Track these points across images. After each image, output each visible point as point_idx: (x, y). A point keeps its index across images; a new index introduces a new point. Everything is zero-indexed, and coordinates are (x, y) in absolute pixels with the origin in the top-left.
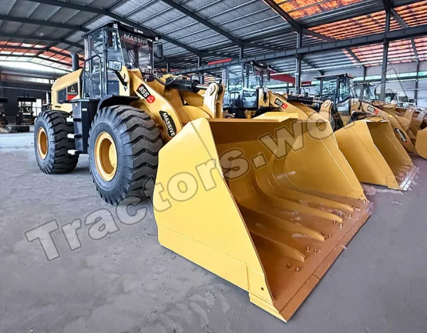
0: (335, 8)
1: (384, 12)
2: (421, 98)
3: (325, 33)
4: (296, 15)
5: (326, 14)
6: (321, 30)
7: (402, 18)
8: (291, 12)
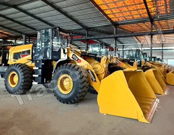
0: (131, 19)
1: (150, 22)
2: (164, 59)
3: (126, 28)
4: (114, 20)
5: (127, 21)
6: (124, 27)
7: (156, 25)
8: (112, 18)
